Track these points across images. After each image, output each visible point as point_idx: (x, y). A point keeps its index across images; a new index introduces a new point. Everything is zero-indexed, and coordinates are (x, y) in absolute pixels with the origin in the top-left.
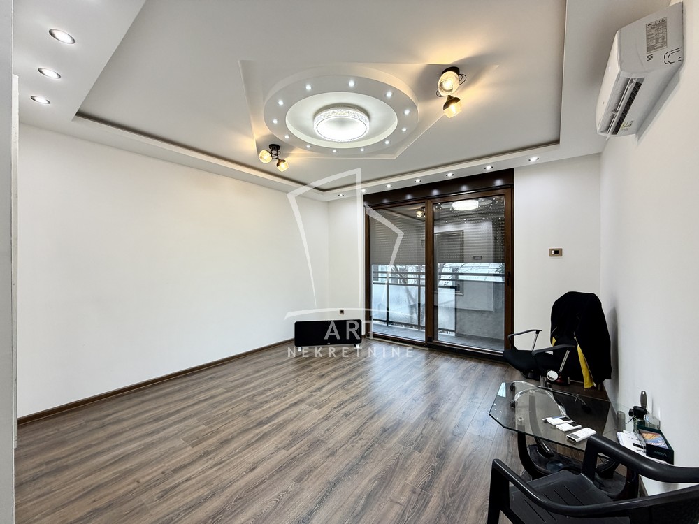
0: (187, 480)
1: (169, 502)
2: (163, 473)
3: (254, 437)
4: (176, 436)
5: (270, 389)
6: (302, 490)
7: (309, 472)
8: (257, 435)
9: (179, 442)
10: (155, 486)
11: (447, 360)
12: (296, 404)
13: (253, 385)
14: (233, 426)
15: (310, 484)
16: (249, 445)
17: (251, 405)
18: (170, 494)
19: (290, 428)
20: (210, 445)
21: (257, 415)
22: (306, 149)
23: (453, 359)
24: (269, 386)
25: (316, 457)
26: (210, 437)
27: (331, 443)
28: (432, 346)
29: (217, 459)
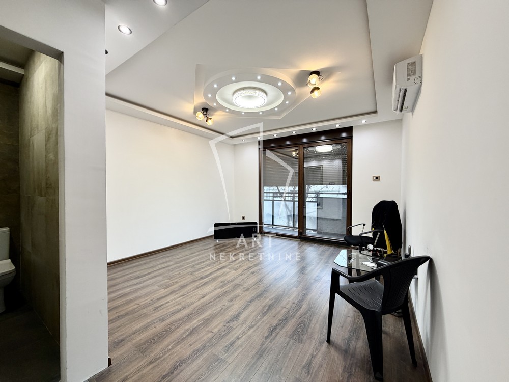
0: (167, 303)
1: (160, 312)
2: (151, 300)
3: (199, 284)
4: (152, 284)
5: (203, 262)
6: (233, 304)
7: (236, 297)
8: (201, 283)
9: (156, 287)
10: (149, 306)
11: (311, 246)
12: (221, 268)
13: (191, 260)
14: (185, 279)
15: (237, 302)
16: (197, 288)
17: (193, 270)
18: (159, 309)
19: (220, 279)
20: (175, 288)
21: (198, 274)
22: (226, 112)
23: (315, 245)
24: (202, 261)
25: (238, 291)
26: (173, 285)
27: (246, 285)
28: (302, 238)
29: (181, 294)
